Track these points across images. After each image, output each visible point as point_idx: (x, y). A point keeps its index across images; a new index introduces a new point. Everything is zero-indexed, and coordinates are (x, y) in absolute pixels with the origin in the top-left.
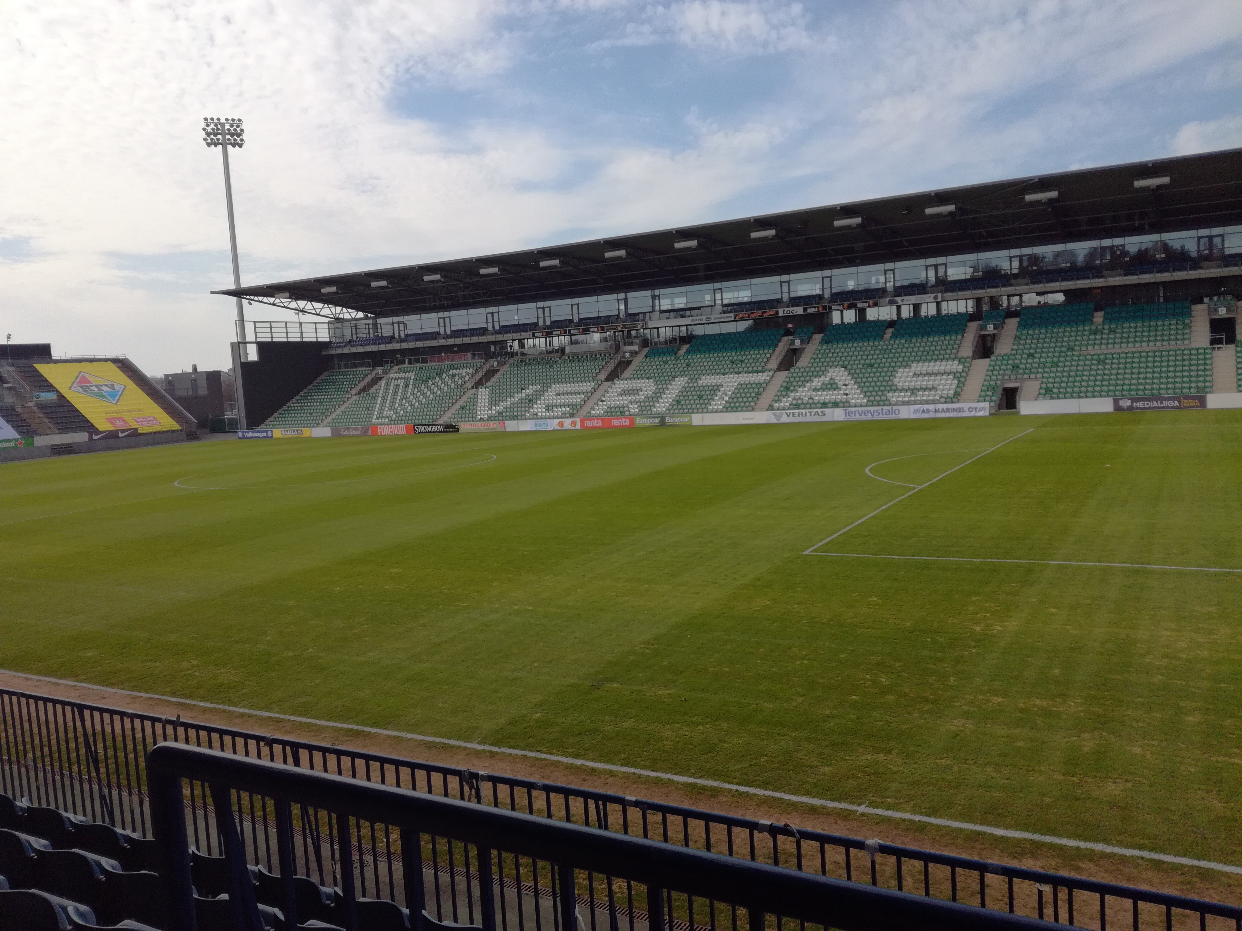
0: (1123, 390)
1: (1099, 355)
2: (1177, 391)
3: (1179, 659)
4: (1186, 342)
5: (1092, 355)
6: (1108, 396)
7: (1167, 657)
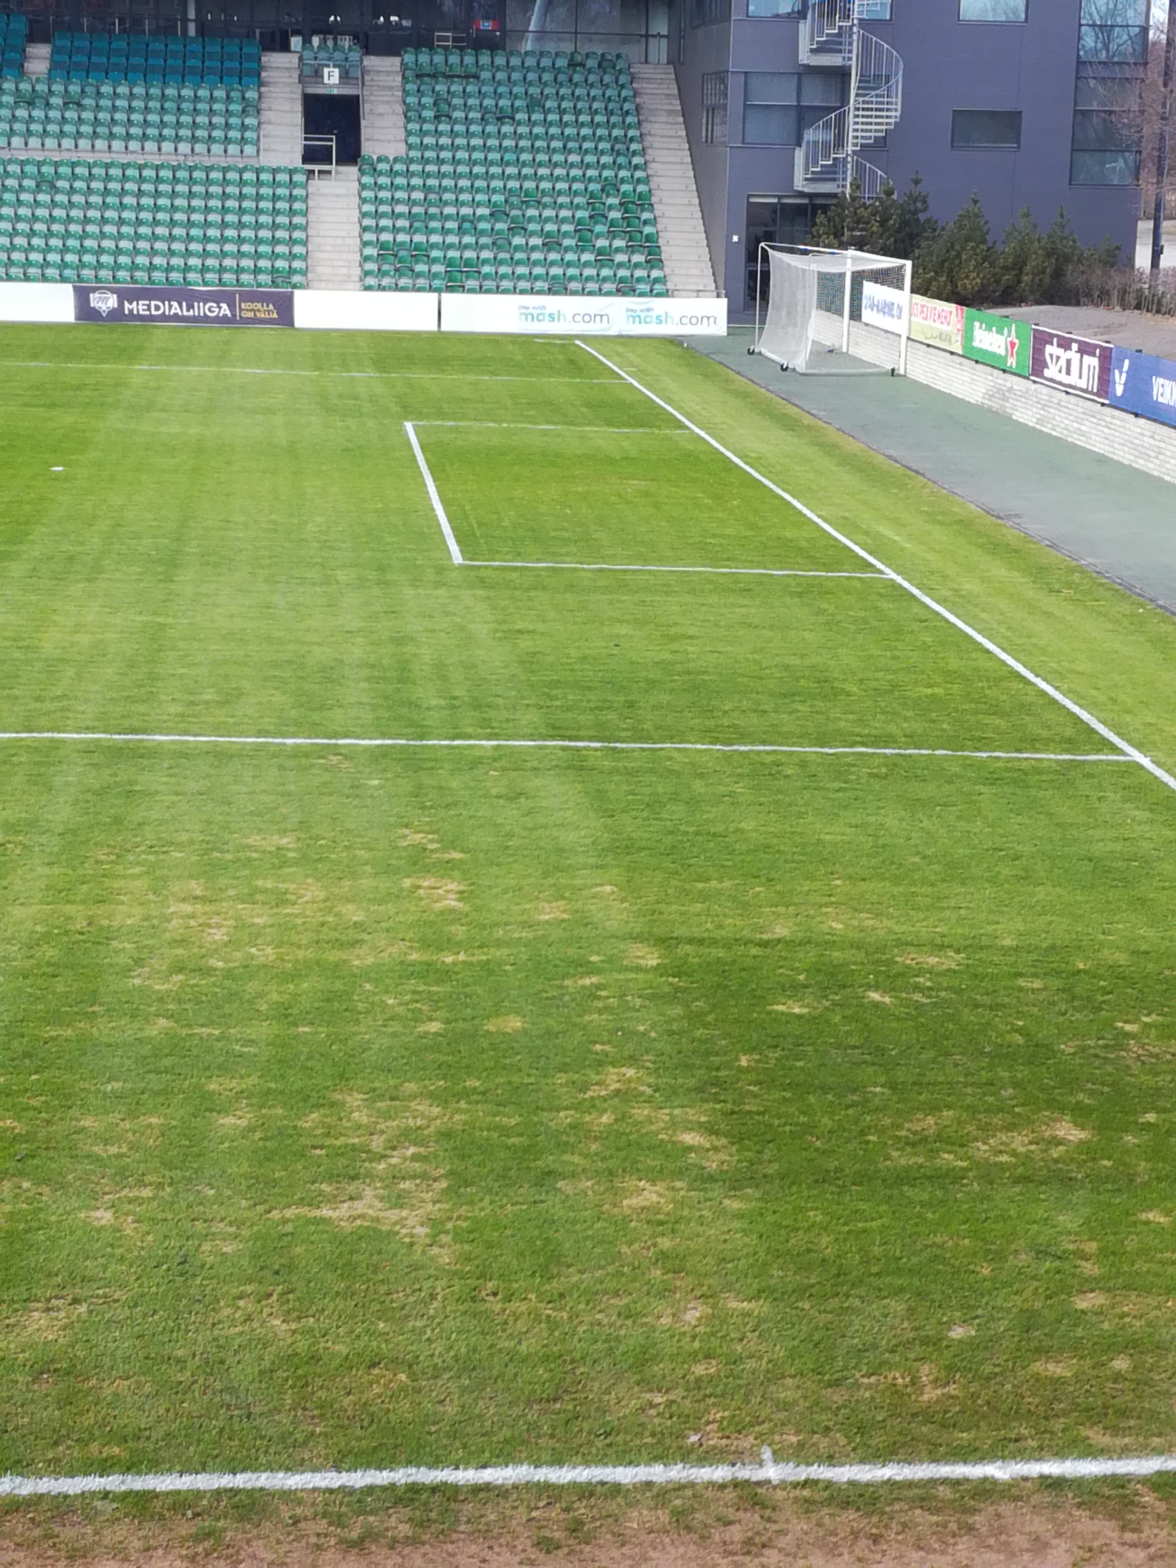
0: (99, 265)
1: (39, 164)
2: (228, 277)
3: (210, 971)
4: (249, 149)
5: (23, 163)
6: (63, 280)
7: (180, 970)
